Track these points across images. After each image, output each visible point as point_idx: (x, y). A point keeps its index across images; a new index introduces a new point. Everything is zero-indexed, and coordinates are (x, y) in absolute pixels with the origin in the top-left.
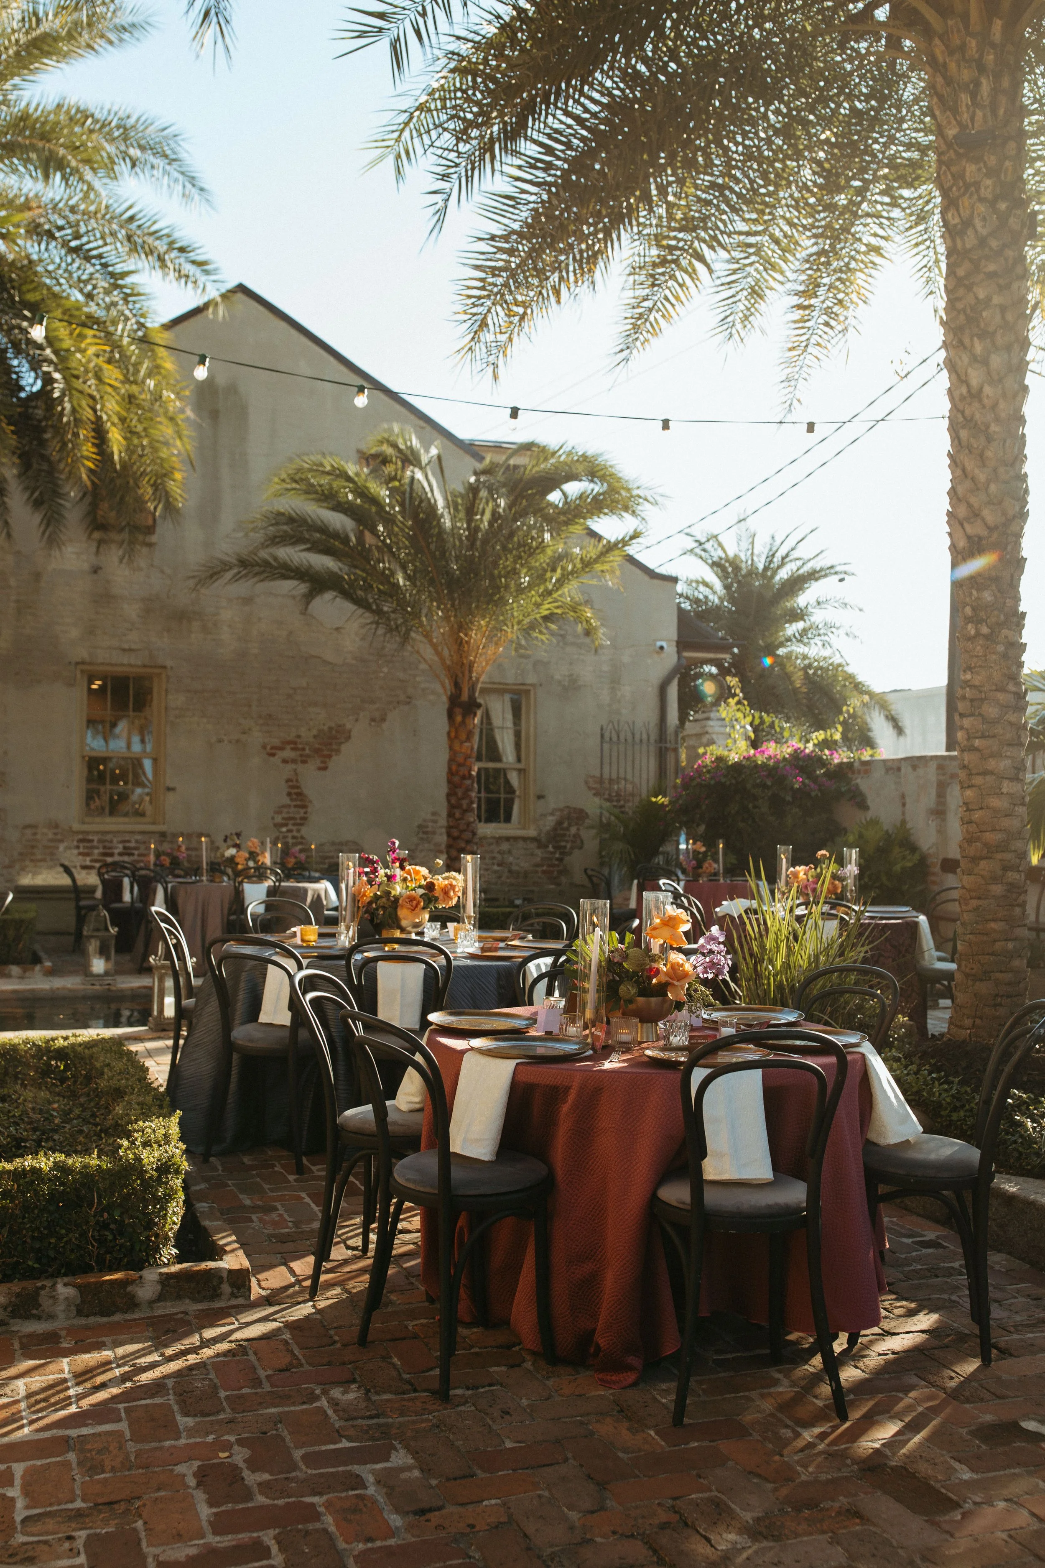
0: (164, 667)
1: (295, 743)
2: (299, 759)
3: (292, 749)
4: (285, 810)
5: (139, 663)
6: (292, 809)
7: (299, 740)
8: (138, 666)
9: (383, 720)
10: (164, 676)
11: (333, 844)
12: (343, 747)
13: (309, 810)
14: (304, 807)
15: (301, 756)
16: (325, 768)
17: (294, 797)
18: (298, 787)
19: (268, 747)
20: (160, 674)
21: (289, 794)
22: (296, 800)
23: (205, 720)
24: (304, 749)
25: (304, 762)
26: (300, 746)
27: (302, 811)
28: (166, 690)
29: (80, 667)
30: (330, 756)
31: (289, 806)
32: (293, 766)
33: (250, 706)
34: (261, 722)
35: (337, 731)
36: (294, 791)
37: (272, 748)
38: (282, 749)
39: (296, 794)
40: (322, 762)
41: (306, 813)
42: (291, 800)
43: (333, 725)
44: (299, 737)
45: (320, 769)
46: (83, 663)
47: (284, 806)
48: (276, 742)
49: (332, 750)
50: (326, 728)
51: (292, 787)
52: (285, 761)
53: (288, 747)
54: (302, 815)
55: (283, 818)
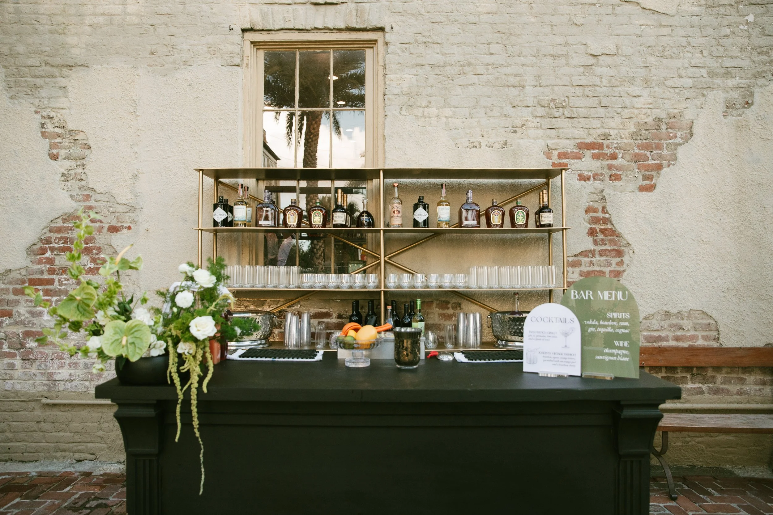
0: (382, 29)
1: (600, 146)
2: (607, 173)
3: (594, 157)
4: (585, 260)
5: (343, 26)
6: (598, 258)
7: (605, 142)
8: (340, 30)
9: (748, 104)
10: (380, 43)
11: (668, 314)
12: (681, 152)
13: (626, 259)
14: (619, 253)
15: (610, 167)
16: (651, 188)
17: (600, 236)
18: (606, 221)
19: (556, 153)
20: (375, 42)
21: (592, 233)
22: (603, 242)
23: (448, 112)
24: (614, 157)
25: (615, 178)
26: (608, 152)
27: (614, 261)
28: (384, 67)
29: (251, 36)
30: (659, 167)
31: (593, 252)
32: (598, 184)
33: (523, 87)
34: (540, 111)
35: (670, 126)
36: (598, 227)
37: (560, 156)
38: (578, 157)
39: (603, 231)
40: (645, 178)
41: (621, 263)
42: (595, 242)
43: (663, 115)
44: (607, 136)
45: (642, 189)
46: (251, 30)
47: (584, 254)
48: (569, 146)
49: (660, 157)
50: (650, 120)
51: (596, 221)
52: (582, 178)
53: (588, 154)
54: (613, 267)
55: (581, 274)
